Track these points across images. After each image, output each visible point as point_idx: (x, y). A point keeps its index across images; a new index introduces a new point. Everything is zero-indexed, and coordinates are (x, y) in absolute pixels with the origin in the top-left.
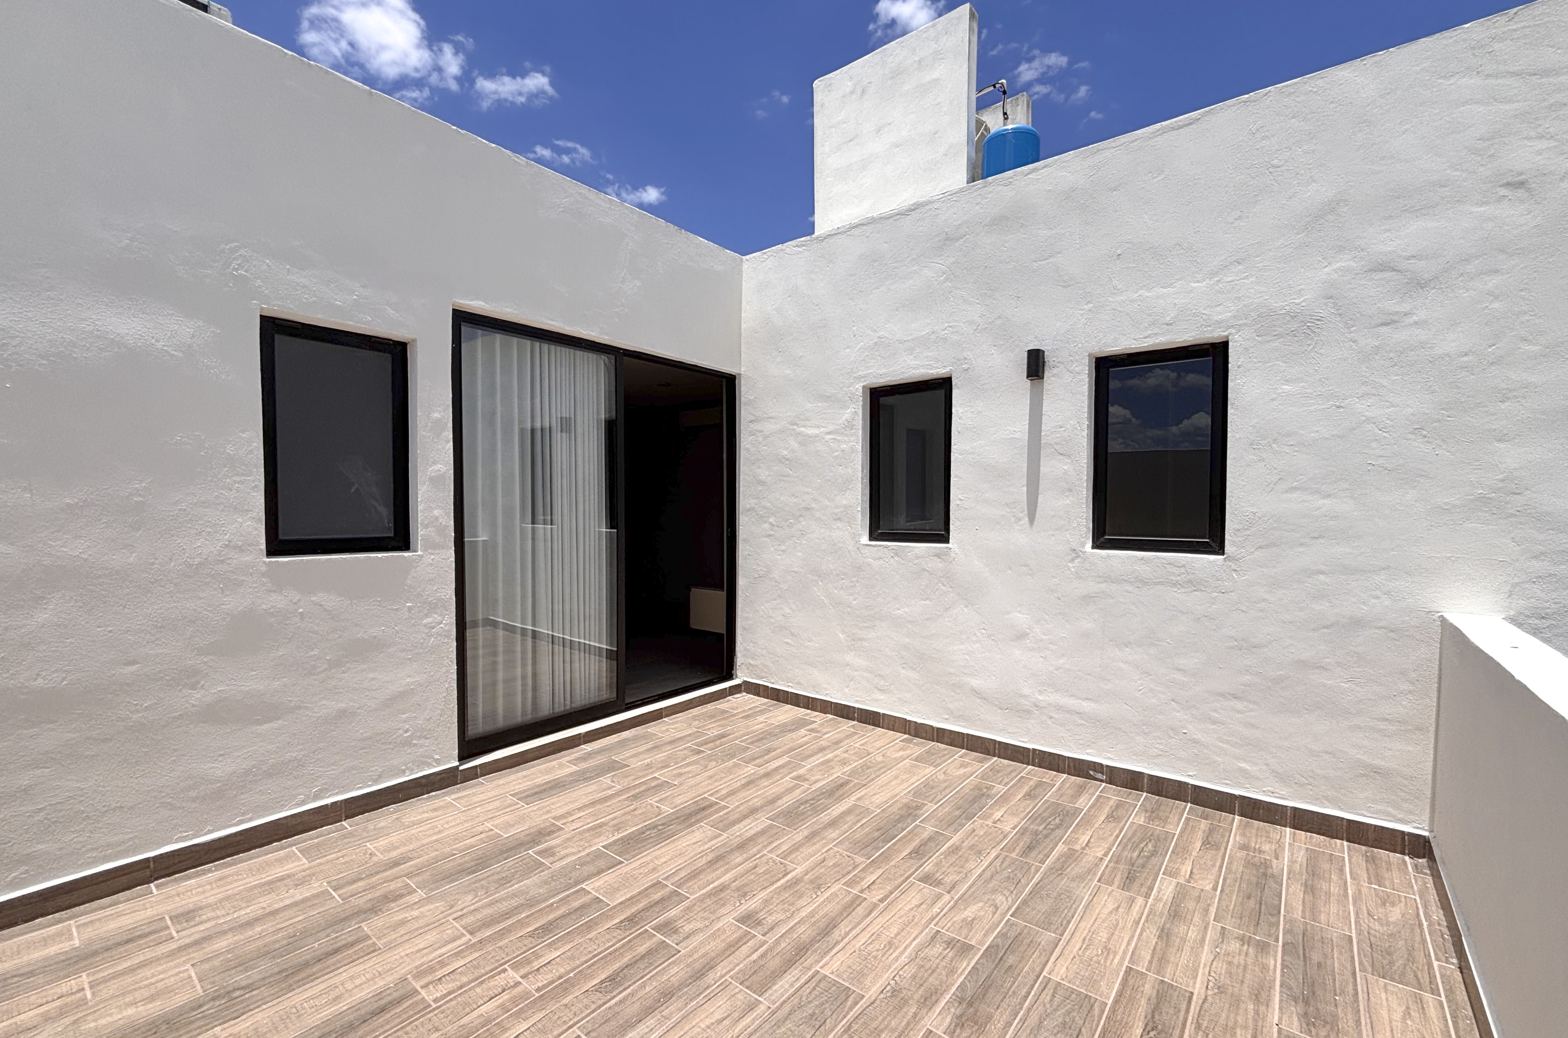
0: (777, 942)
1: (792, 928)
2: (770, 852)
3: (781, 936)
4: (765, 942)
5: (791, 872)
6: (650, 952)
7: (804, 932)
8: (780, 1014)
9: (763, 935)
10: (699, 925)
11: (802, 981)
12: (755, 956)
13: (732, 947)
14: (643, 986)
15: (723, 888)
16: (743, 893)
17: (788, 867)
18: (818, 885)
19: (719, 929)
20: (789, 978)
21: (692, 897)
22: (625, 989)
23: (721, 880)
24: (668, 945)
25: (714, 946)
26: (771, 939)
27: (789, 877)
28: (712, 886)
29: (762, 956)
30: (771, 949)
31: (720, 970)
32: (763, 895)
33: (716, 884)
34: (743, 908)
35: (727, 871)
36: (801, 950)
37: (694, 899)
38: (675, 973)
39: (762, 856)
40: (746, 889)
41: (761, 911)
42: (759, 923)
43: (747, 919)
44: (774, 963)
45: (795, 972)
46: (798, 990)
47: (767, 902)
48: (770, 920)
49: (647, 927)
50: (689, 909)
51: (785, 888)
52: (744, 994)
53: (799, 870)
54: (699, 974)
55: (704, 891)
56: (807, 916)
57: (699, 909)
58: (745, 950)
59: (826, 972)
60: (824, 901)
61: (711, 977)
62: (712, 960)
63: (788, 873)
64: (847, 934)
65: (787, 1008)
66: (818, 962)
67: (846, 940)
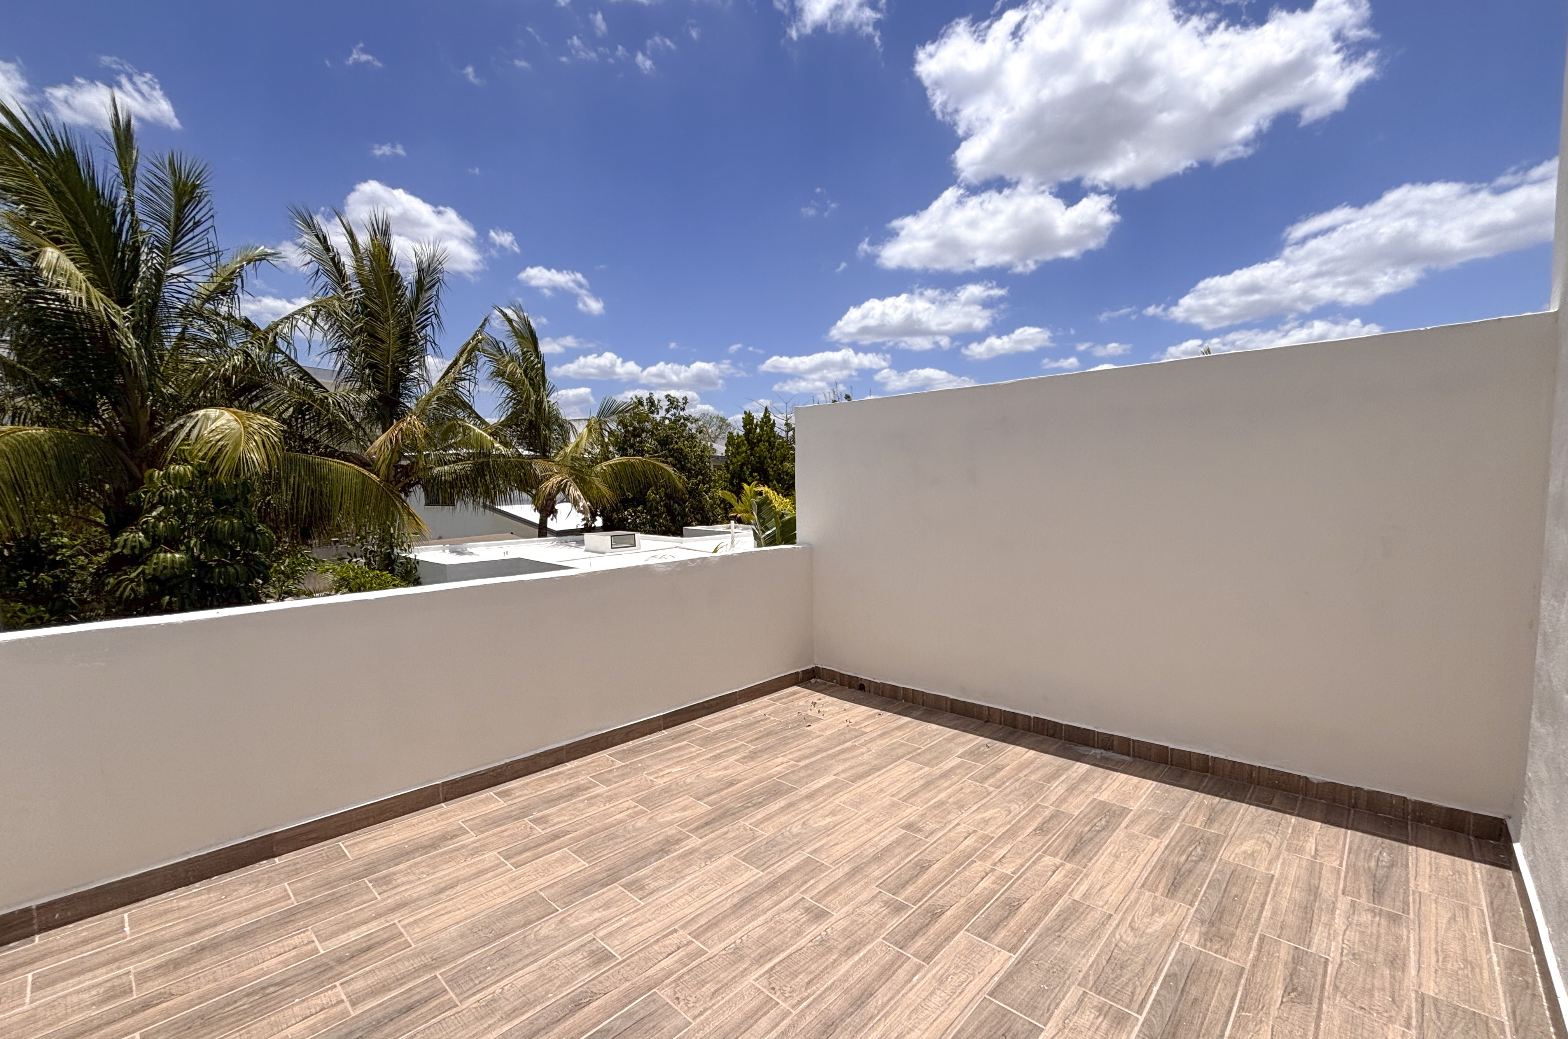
0: (792, 893)
1: (776, 905)
2: (787, 1014)
3: (787, 898)
4: (802, 893)
5: (764, 974)
6: (904, 885)
7: (767, 901)
8: (796, 847)
9: (803, 898)
10: (865, 909)
11: (776, 865)
12: (812, 882)
13: (833, 889)
14: (898, 863)
15: (849, 951)
16: (824, 945)
17: (765, 982)
18: (737, 954)
19: (846, 904)
20: (786, 867)
21: (880, 939)
22: (910, 861)
23: (851, 962)
24: (889, 891)
25: (848, 891)
26: (797, 896)
27: (767, 967)
28: (861, 955)
29: (805, 882)
30: (799, 887)
31: (840, 873)
32: (802, 942)
33: (856, 958)
34: (823, 926)
35: (845, 978)
36: (772, 887)
37: (877, 937)
38: (876, 871)
39: (799, 1003)
40: (821, 949)
41: (805, 922)
42: (808, 910)
43: (819, 915)
44: (797, 877)
45: (781, 871)
46: (781, 860)
47: (799, 933)
48: (796, 913)
49: (915, 908)
50: (881, 926)
51: (775, 951)
52: (822, 858)
53: (751, 979)
54: (856, 871)
55: (869, 947)
56: (759, 916)
57: (869, 925)
58: (821, 887)
59: (756, 871)
60: (736, 932)
61: (847, 868)
62: (848, 879)
63: (766, 972)
64: (727, 898)
65: (791, 850)
66: (760, 877)
67: (731, 893)
